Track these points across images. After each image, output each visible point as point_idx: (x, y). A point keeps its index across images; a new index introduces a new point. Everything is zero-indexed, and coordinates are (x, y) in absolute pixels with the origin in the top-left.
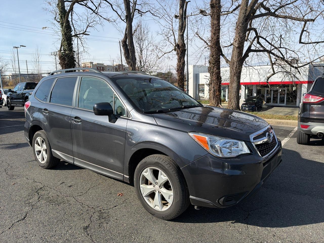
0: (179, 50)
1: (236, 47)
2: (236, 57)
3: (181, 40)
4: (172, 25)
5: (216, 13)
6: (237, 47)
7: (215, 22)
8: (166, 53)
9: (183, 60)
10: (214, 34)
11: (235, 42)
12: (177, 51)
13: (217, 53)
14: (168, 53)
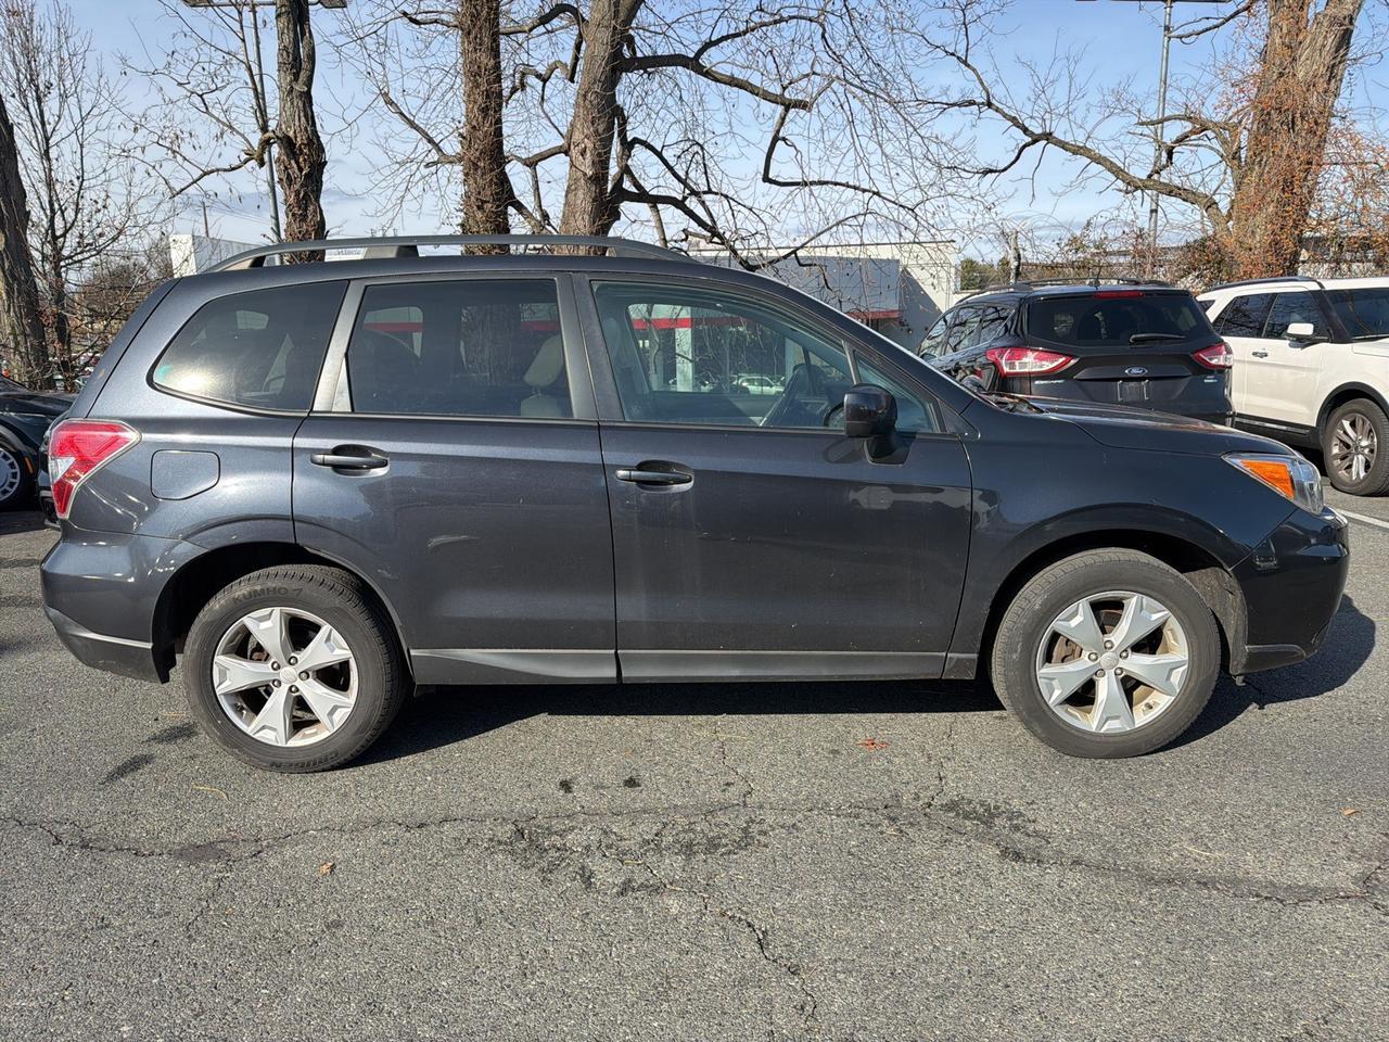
0: (293, 162)
1: (585, 174)
2: (586, 217)
3: (303, 119)
4: (243, 40)
5: (485, 20)
6: (591, 177)
7: (485, 60)
8: (212, 172)
9: (315, 211)
10: (485, 111)
11: (581, 157)
12: (286, 168)
13: (497, 193)
14: (225, 170)
